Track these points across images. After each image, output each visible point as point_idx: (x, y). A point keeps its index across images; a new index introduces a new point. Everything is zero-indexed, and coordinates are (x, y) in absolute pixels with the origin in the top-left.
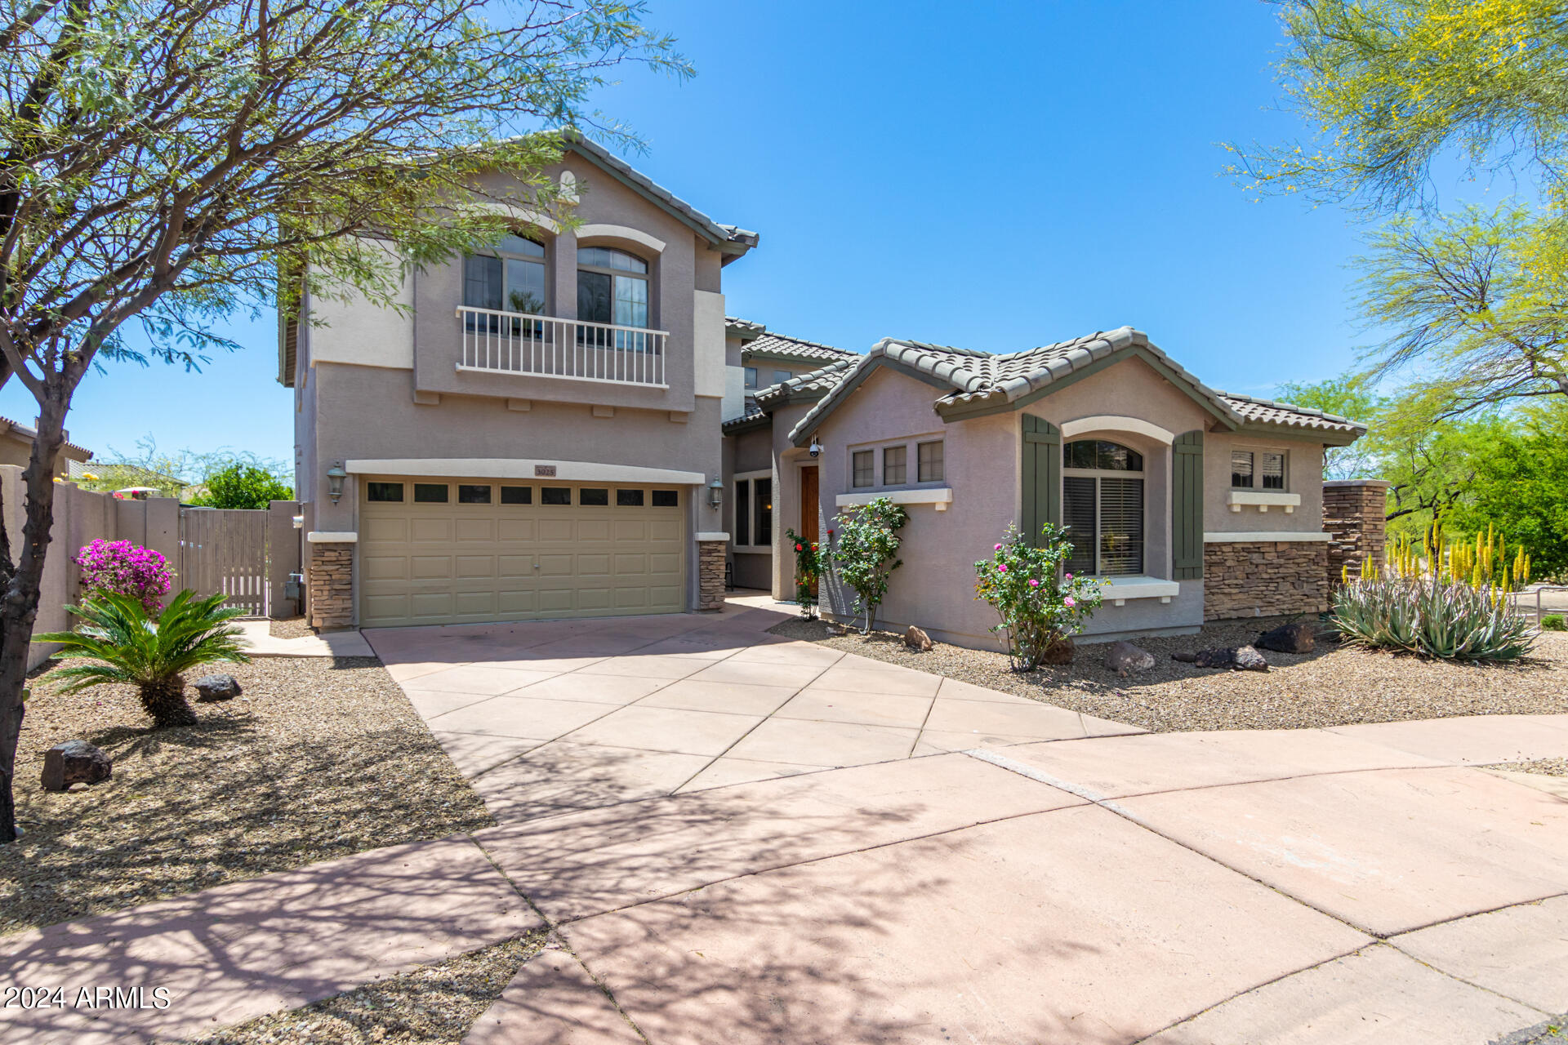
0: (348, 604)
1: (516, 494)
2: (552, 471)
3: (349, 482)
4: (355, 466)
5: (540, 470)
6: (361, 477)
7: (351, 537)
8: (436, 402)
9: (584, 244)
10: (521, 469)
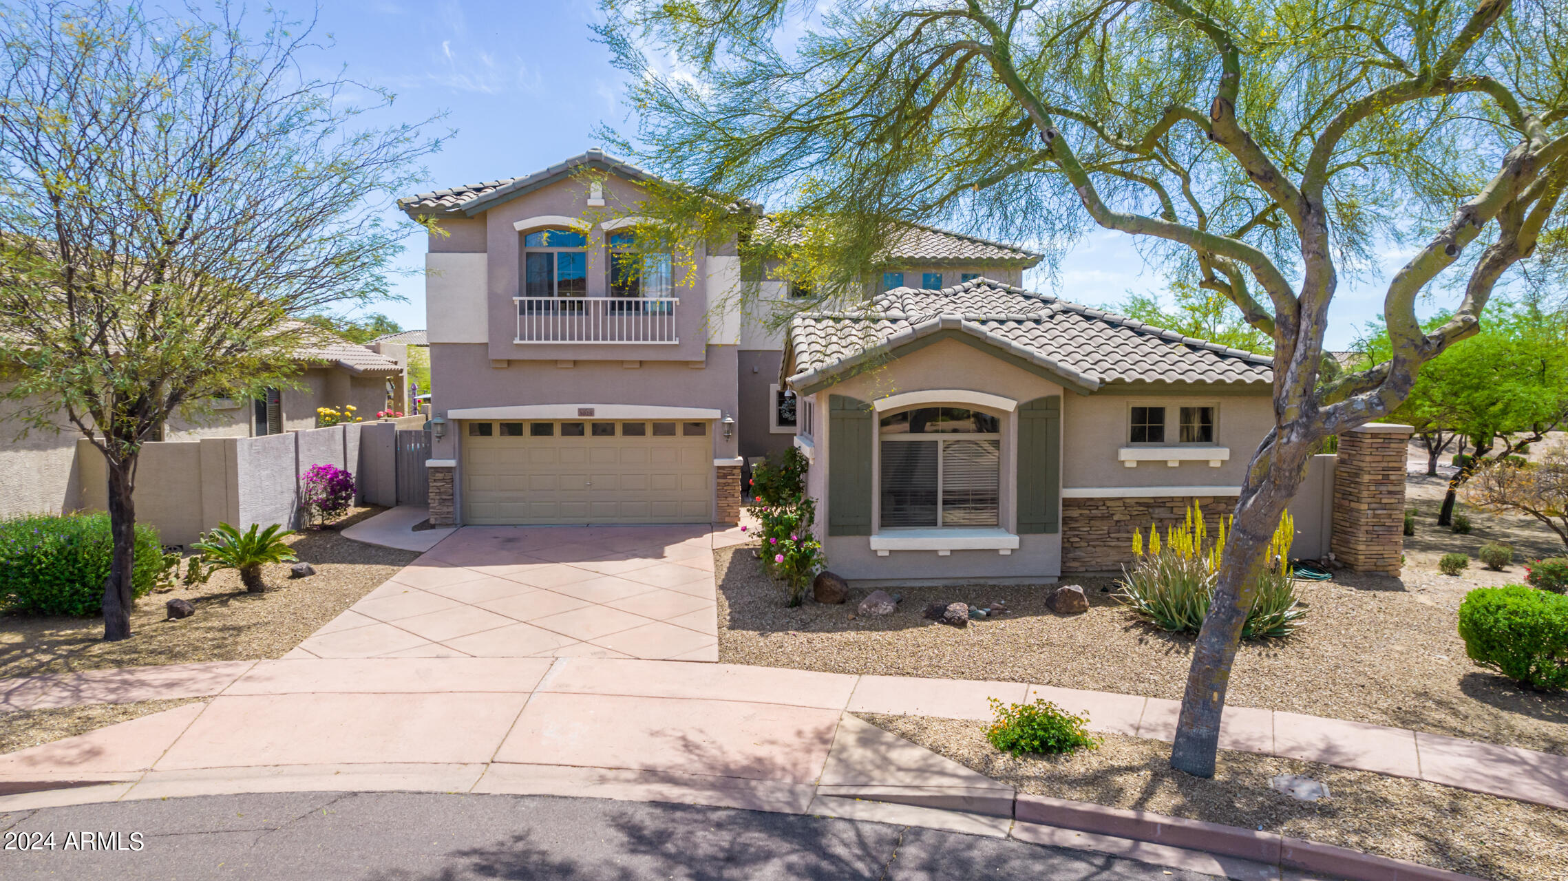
0: (451, 509)
1: (573, 428)
2: (591, 412)
3: (451, 425)
4: (454, 414)
5: (582, 412)
6: (460, 422)
7: (452, 463)
8: (505, 365)
9: (612, 236)
10: (568, 412)
